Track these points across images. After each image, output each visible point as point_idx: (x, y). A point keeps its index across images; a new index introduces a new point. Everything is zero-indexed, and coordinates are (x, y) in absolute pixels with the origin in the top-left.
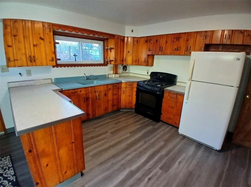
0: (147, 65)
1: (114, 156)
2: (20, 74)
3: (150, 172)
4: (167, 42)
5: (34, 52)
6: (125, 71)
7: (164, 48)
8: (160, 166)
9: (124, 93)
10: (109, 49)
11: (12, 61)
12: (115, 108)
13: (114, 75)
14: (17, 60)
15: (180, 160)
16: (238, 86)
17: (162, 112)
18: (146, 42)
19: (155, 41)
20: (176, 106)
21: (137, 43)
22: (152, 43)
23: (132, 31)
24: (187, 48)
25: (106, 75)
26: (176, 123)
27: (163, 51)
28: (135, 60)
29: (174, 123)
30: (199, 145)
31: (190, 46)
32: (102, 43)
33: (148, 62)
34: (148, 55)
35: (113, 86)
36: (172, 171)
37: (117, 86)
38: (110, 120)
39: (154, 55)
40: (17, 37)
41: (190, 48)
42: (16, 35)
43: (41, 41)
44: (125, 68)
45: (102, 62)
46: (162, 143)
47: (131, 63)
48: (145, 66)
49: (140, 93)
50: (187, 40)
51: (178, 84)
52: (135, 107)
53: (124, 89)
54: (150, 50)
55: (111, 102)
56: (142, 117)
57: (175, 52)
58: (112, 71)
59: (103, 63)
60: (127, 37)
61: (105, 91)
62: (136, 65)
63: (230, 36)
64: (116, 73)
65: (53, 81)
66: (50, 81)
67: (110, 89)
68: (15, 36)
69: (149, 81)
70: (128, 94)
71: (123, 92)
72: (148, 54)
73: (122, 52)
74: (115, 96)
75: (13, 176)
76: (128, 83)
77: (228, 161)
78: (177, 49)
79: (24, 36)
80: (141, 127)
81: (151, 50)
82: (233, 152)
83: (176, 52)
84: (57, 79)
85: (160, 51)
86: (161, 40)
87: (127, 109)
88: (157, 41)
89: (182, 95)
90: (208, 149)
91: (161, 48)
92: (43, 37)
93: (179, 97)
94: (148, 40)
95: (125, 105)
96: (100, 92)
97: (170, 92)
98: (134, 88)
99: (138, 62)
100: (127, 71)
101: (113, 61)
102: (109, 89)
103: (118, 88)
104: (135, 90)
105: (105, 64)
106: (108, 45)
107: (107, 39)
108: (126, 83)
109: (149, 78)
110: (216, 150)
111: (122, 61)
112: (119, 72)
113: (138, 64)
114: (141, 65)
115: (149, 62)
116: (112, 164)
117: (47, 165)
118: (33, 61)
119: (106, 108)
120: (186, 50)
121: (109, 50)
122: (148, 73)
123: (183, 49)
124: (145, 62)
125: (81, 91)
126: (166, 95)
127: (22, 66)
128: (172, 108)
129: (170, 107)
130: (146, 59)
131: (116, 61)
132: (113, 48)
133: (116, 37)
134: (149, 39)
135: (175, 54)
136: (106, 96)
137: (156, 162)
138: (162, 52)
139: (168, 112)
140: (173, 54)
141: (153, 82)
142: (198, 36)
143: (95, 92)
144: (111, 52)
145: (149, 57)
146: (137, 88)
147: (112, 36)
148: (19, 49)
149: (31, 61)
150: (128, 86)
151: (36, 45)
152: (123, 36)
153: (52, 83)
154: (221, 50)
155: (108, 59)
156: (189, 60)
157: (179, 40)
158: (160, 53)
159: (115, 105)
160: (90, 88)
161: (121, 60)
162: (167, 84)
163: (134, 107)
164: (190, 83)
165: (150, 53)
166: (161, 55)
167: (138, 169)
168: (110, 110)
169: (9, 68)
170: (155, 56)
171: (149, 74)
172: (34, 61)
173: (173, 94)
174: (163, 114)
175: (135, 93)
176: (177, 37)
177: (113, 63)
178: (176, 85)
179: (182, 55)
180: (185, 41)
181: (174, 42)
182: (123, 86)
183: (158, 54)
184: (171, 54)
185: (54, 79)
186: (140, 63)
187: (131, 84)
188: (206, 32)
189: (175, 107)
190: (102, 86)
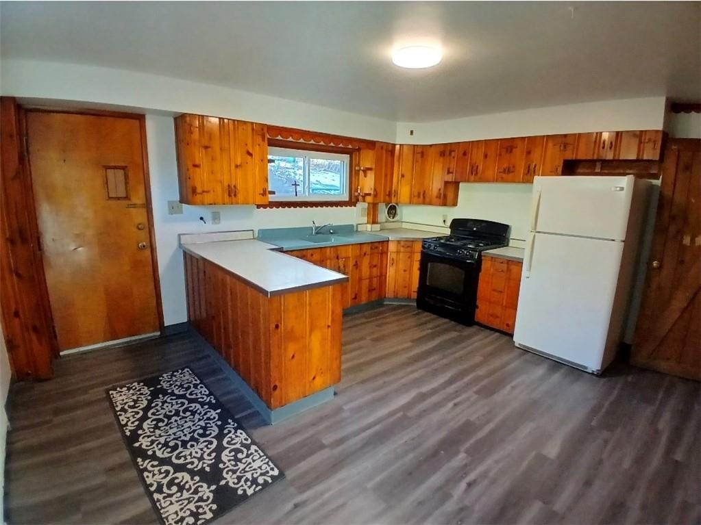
0: (444, 204)
1: (385, 373)
2: (202, 218)
3: (457, 397)
4: (486, 156)
5: (236, 179)
6: (393, 218)
7: (480, 168)
8: (475, 389)
9: (392, 264)
10: (363, 171)
11: (199, 193)
12: (374, 296)
13: (369, 226)
14: (208, 192)
15: (513, 384)
16: (624, 239)
17: (478, 303)
18: (441, 155)
19: (463, 152)
20: (508, 287)
21: (422, 156)
22: (454, 157)
23: (412, 133)
24: (529, 167)
25: (352, 226)
26: (508, 325)
27: (479, 175)
28: (416, 194)
29: (505, 326)
30: (557, 364)
31: (534, 164)
32: (346, 157)
33: (445, 196)
34: (446, 183)
35: (371, 248)
36: (498, 397)
37: (379, 247)
38: (364, 320)
39: (459, 183)
40: (209, 150)
41: (535, 167)
42: (208, 145)
43: (249, 157)
44: (392, 210)
45: (346, 198)
46: (478, 359)
47: (407, 200)
48: (440, 205)
49: (429, 264)
50: (529, 153)
51: (512, 243)
52: (418, 296)
53: (394, 256)
54: (451, 171)
55: (366, 283)
56: (434, 316)
57: (504, 175)
58: (366, 218)
59: (347, 200)
60: (400, 145)
61: (356, 257)
62: (418, 204)
63: (611, 143)
64: (374, 222)
65: (256, 235)
66: (250, 235)
67: (365, 254)
68: (206, 147)
69: (448, 238)
70: (401, 266)
71: (391, 262)
72: (446, 180)
73: (389, 176)
74: (375, 269)
75: (207, 396)
76: (402, 243)
77: (616, 392)
78: (508, 171)
79: (221, 149)
80: (432, 333)
81: (452, 173)
82: (630, 379)
83: (507, 175)
84: (262, 232)
85: (472, 174)
86: (475, 151)
87: (398, 301)
88: (465, 154)
89: (519, 263)
90: (575, 371)
91: (475, 168)
92: (251, 151)
93: (514, 268)
94: (445, 151)
95: (394, 292)
96: (347, 258)
97: (493, 258)
98: (415, 254)
99: (424, 197)
100: (397, 218)
101: (369, 194)
102: (363, 254)
103: (382, 254)
104: (418, 257)
105: (352, 202)
106: (359, 163)
107: (359, 150)
108: (399, 242)
109: (448, 232)
110: (592, 374)
111: (390, 195)
112: (379, 220)
113: (424, 203)
114: (430, 204)
115: (447, 197)
116: (385, 383)
117: (293, 357)
118: (233, 195)
119: (356, 295)
120: (526, 172)
121: (361, 173)
122: (444, 221)
123: (521, 170)
124: (438, 197)
125: (312, 255)
126: (486, 265)
127: (215, 204)
128: (501, 292)
129: (494, 290)
130: (442, 190)
131: (376, 196)
132: (370, 169)
133: (377, 145)
134: (449, 149)
135: (503, 180)
136: (357, 268)
137: (467, 384)
138: (475, 175)
139: (490, 302)
140: (500, 179)
141: (458, 240)
142: (550, 144)
143: (338, 258)
144: (365, 176)
145: (448, 185)
146: (422, 252)
147: (371, 144)
148: (212, 173)
149: (230, 196)
150: (402, 249)
151: (240, 165)
152: (393, 144)
153: (254, 239)
154: (599, 171)
155: (359, 192)
156: (531, 191)
157: (511, 151)
158: (472, 178)
159: (374, 289)
160: (328, 249)
161: (387, 193)
162: (488, 245)
163: (414, 296)
164: (532, 238)
165: (449, 178)
166: (475, 181)
167: (434, 392)
168: (364, 299)
169: (183, 204)
170: (462, 185)
171: (449, 223)
172: (235, 195)
173: (502, 263)
174: (480, 306)
175: (417, 265)
176: (508, 145)
177: (369, 199)
178: (507, 245)
179: (519, 182)
180: (525, 154)
181: (500, 155)
182: (392, 247)
183: (468, 181)
184: (496, 180)
185: (259, 231)
186: (427, 200)
187: (409, 244)
188: (565, 136)
189: (506, 290)
190: (350, 247)
